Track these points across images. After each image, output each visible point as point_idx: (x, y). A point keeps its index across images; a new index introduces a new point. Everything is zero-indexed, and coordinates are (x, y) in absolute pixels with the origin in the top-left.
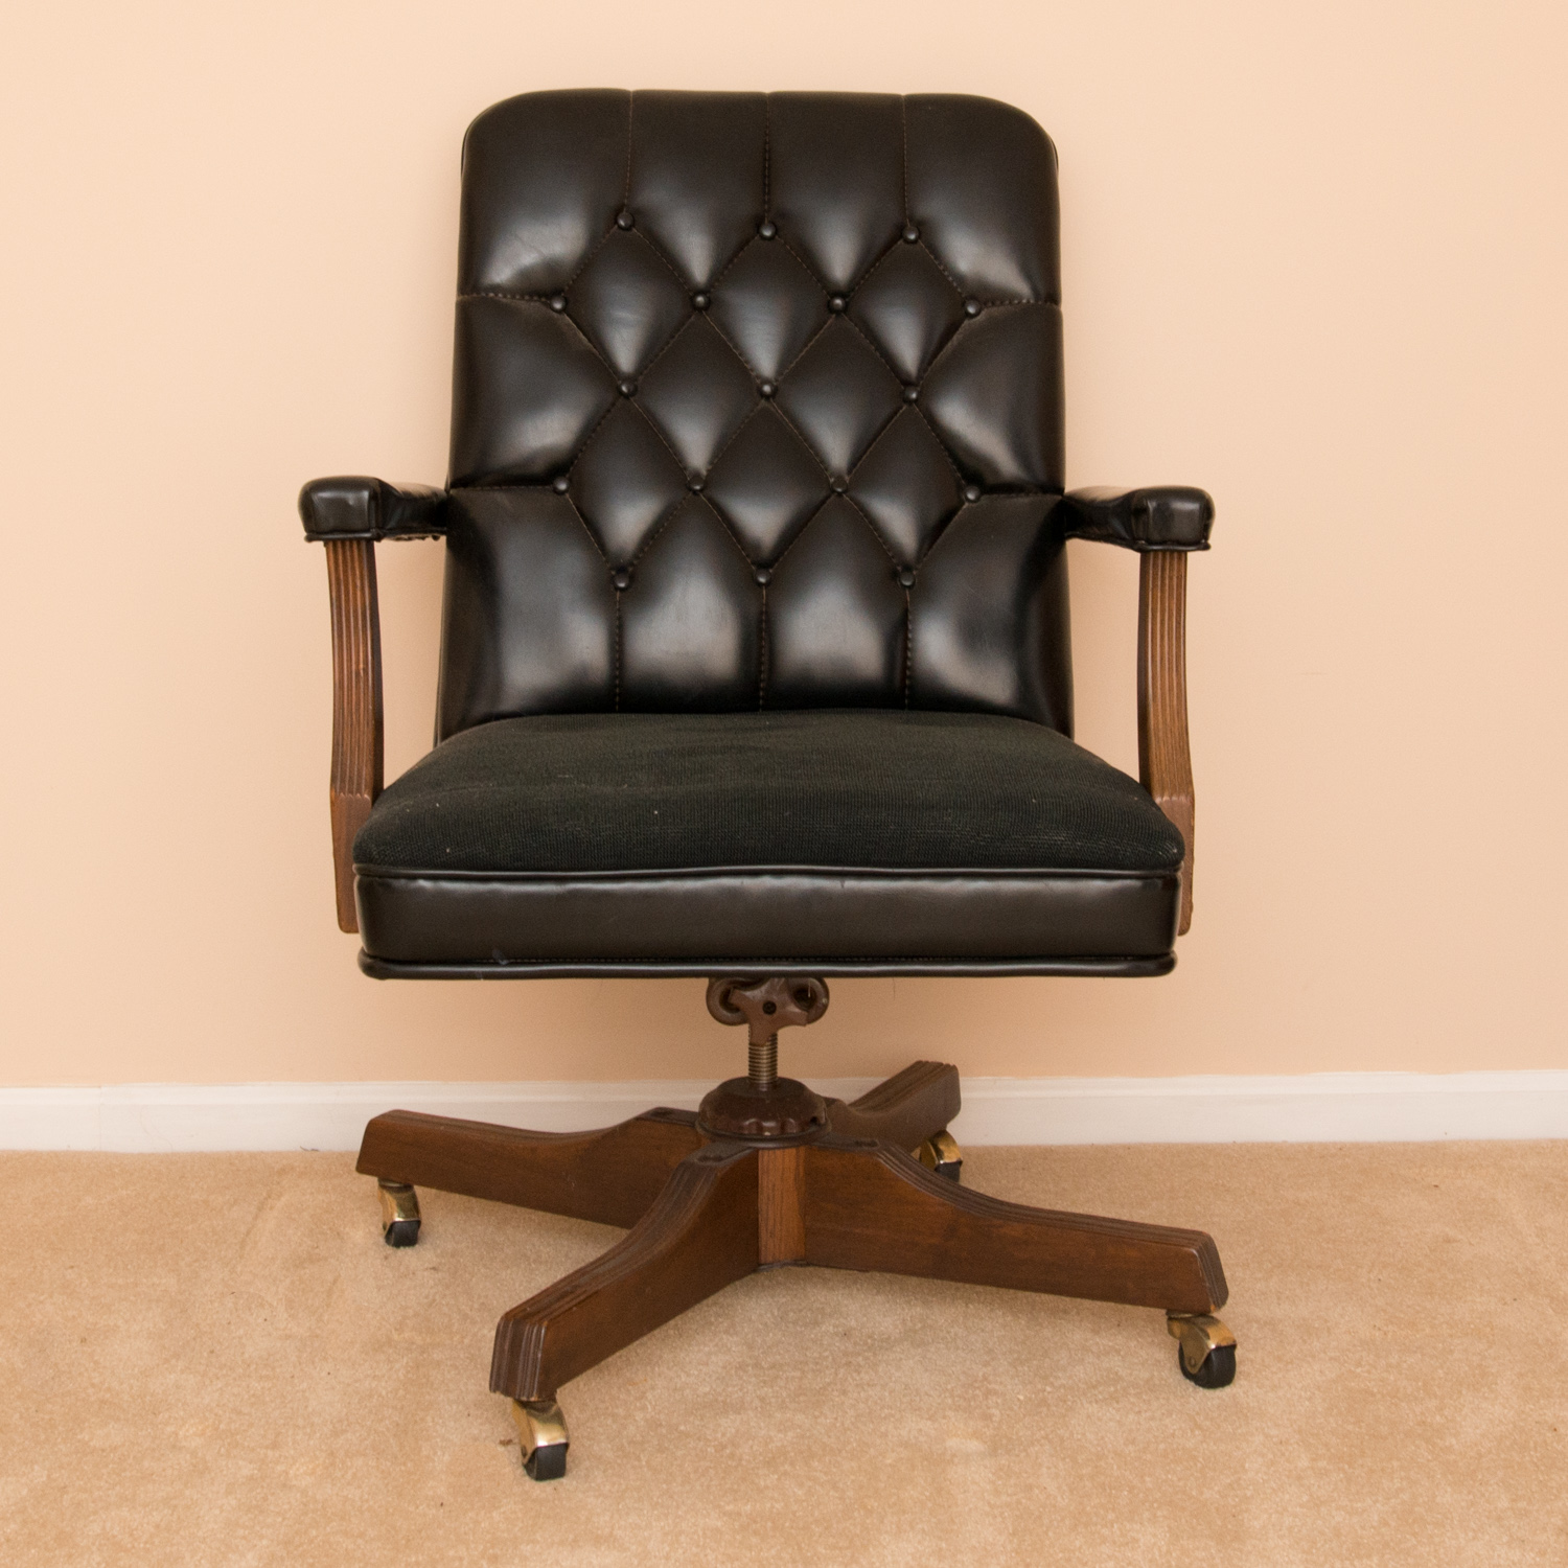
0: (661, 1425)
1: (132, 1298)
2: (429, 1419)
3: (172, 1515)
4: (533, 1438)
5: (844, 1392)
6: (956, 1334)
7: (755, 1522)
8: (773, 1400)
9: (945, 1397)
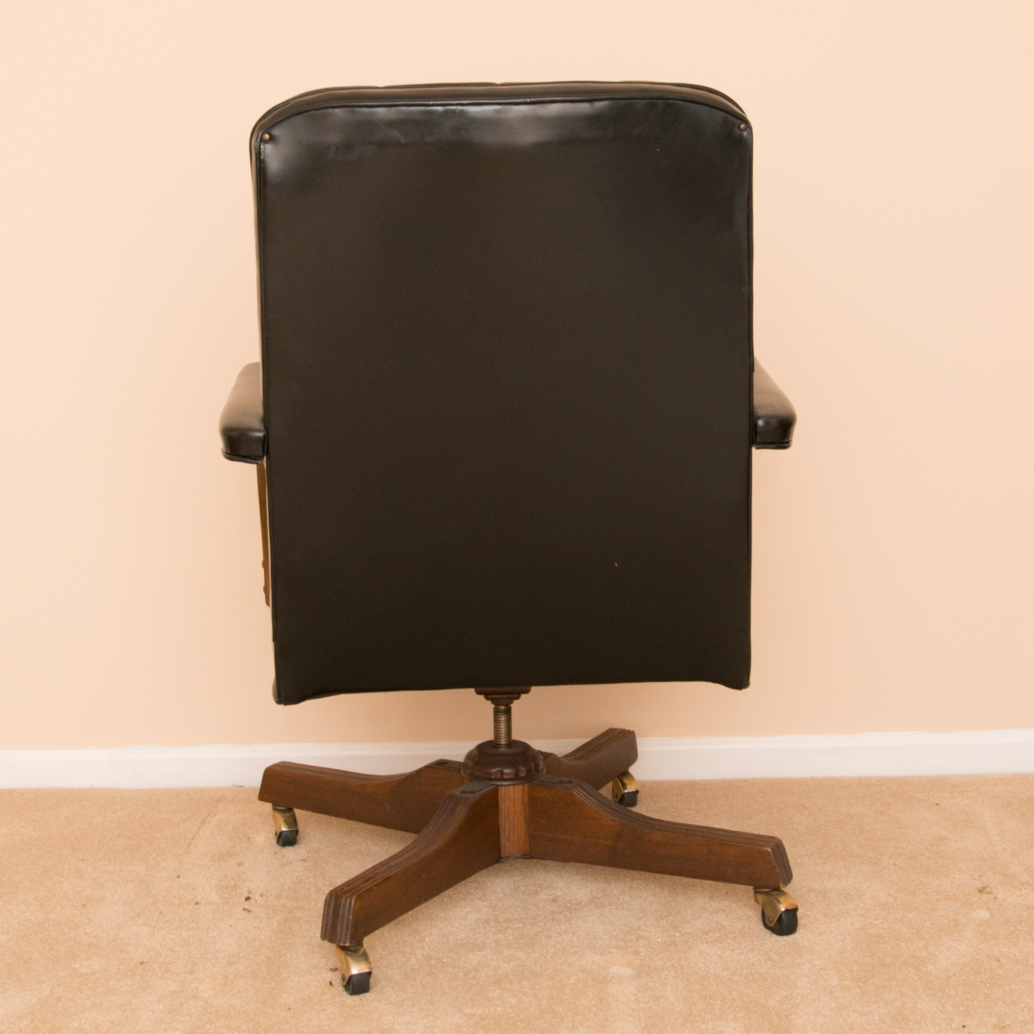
0: (431, 958)
1: (117, 879)
2: (289, 955)
3: (123, 1015)
4: (348, 969)
5: (549, 937)
6: (623, 900)
7: (483, 1020)
8: (504, 942)
9: (612, 940)
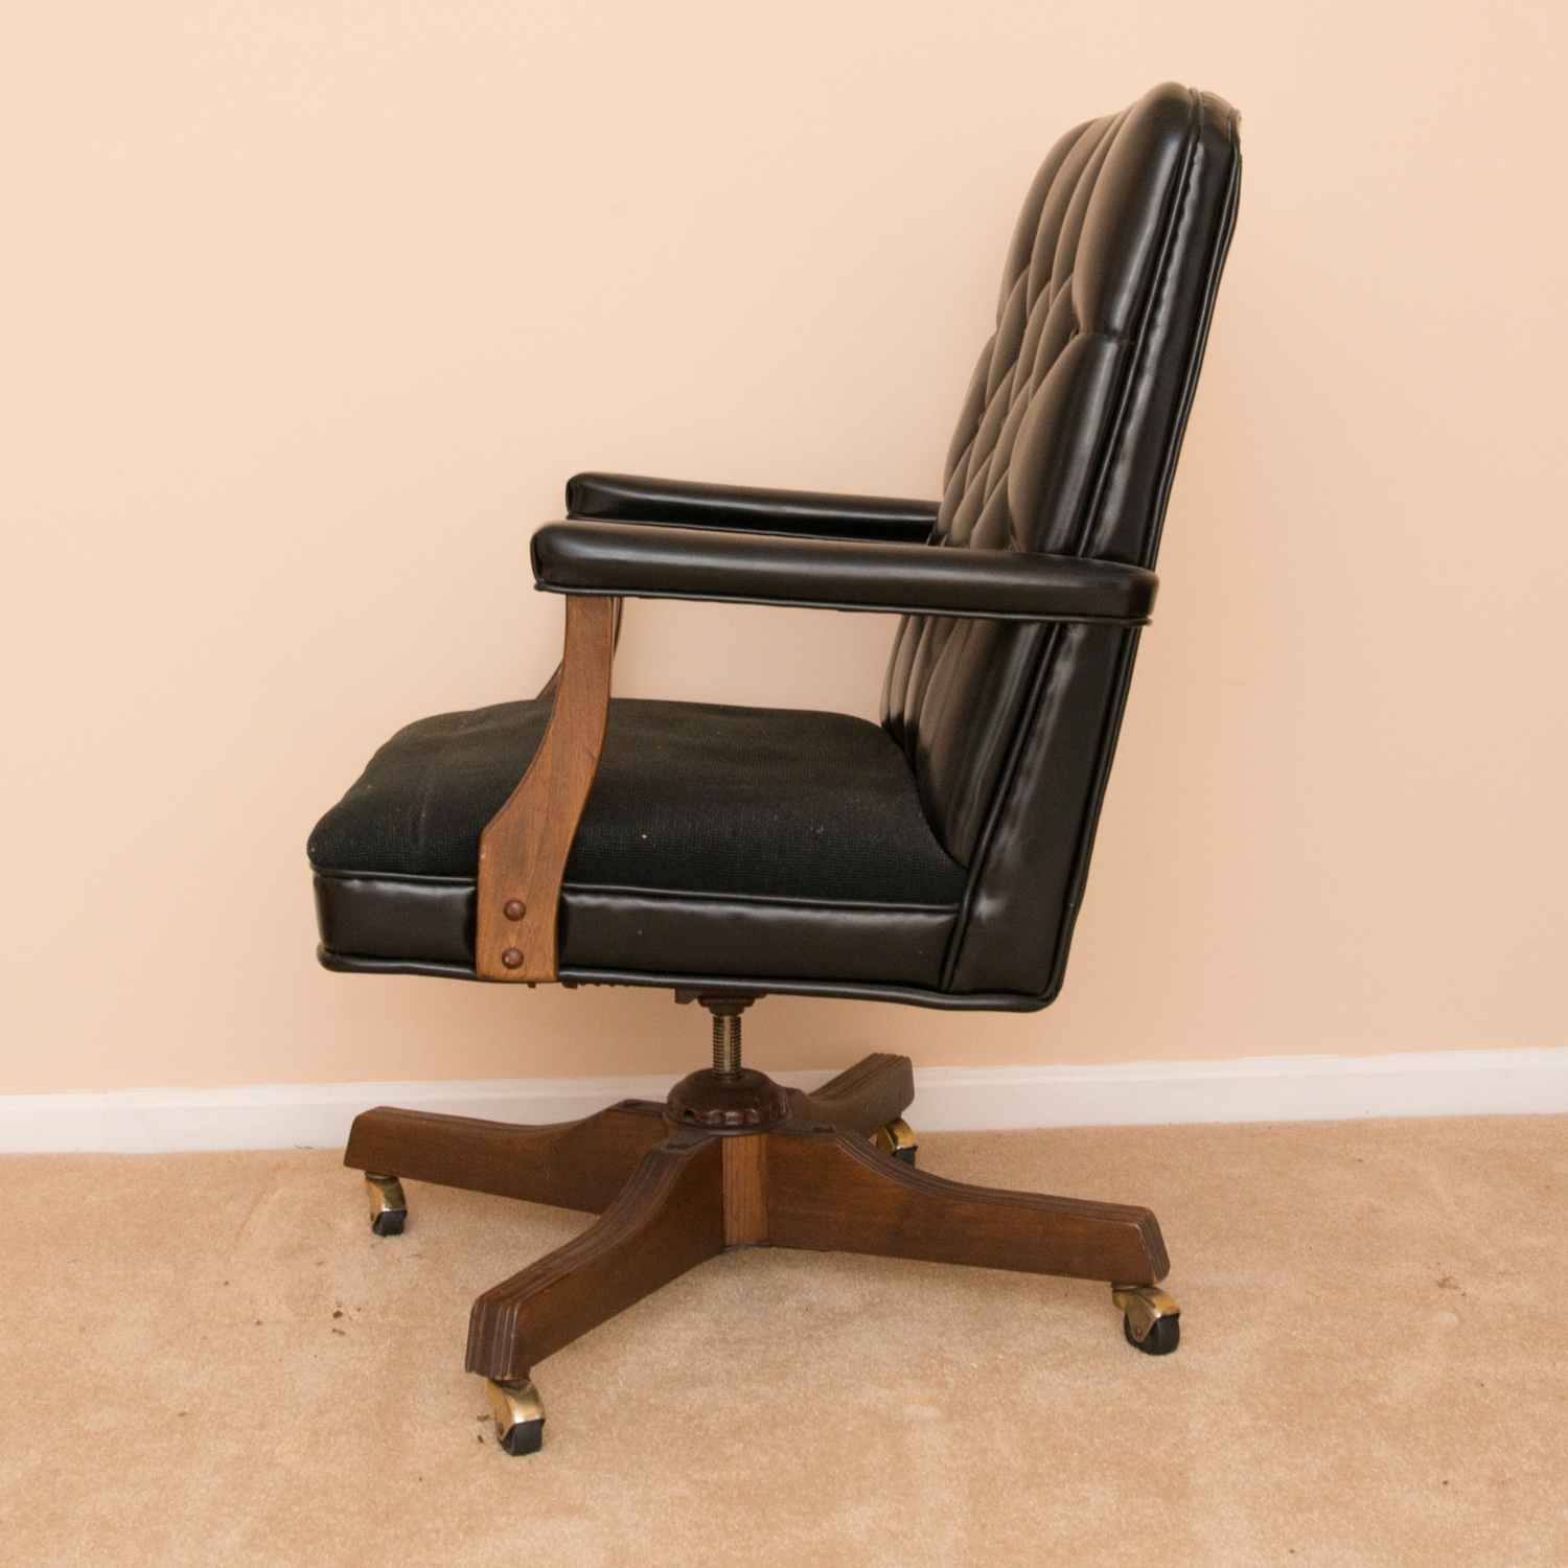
0: (631, 1399)
1: (131, 1289)
2: (410, 1397)
3: (160, 1494)
4: (510, 1415)
5: (807, 1364)
6: (912, 1307)
7: (721, 1489)
8: (739, 1373)
9: (903, 1367)
